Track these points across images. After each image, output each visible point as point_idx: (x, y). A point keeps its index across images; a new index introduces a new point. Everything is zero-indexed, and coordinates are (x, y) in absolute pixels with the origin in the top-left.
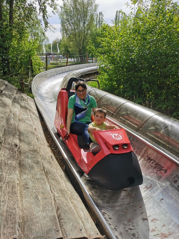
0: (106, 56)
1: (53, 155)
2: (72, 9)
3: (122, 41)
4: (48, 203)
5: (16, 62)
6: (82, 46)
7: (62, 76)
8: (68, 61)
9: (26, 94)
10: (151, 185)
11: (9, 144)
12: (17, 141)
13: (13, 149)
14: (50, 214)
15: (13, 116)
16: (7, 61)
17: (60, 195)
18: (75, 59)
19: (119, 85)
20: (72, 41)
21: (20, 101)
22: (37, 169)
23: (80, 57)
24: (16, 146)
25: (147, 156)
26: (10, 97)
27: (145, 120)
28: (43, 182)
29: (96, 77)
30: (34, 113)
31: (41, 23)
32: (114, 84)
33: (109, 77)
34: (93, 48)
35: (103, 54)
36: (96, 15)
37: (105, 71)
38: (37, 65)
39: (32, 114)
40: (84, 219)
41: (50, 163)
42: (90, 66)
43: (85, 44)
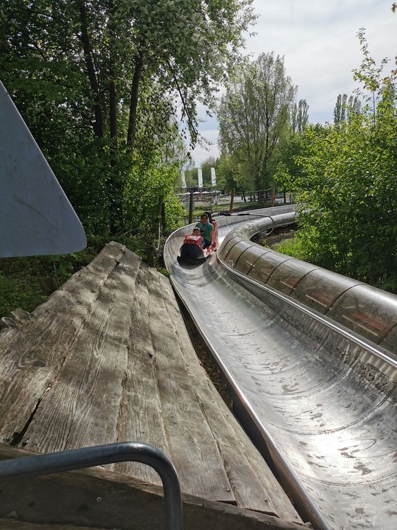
0: (315, 191)
1: (210, 381)
2: (243, 101)
3: (348, 163)
4: (210, 450)
5: (134, 210)
6: (261, 170)
8: (234, 202)
9: (156, 269)
11: (140, 352)
12: (150, 349)
13: (147, 360)
14: (214, 466)
15: (139, 307)
16: (120, 206)
17: (228, 444)
18: (246, 198)
19: (344, 251)
20: (241, 161)
21: (147, 281)
22: (185, 398)
23: (258, 193)
24: (151, 356)
26: (130, 273)
28: (198, 418)
29: (293, 235)
30: (171, 304)
31: (184, 135)
32: (333, 250)
33: (321, 233)
34: (287, 177)
35: (308, 187)
36: (292, 108)
37: (313, 222)
38: (172, 212)
39: (168, 306)
40: (271, 490)
41: (206, 392)
42: (279, 213)
43: (268, 166)
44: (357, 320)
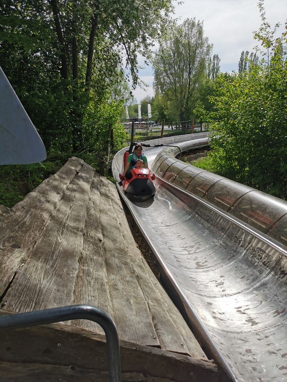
0: (223, 122)
1: (143, 258)
2: (172, 54)
3: (248, 102)
4: (142, 308)
5: (91, 134)
6: (185, 106)
7: (153, 152)
8: (164, 129)
9: (106, 178)
10: (285, 309)
11: (93, 238)
12: (100, 236)
13: (97, 244)
14: (145, 320)
15: (92, 205)
16: (80, 131)
17: (156, 304)
18: (173, 127)
19: (243, 166)
20: (170, 100)
21: (99, 186)
22: (125, 272)
23: (182, 124)
24: (101, 241)
25: (280, 269)
26: (87, 181)
27: (278, 217)
28: (134, 286)
29: (206, 154)
30: (117, 204)
31: (128, 79)
32: (235, 165)
33: (226, 153)
34: (203, 112)
35: (219, 119)
36: (208, 60)
37: (221, 145)
38: (119, 136)
39: (114, 204)
40: (186, 337)
41: (141, 267)
42: (197, 138)
43: (190, 104)
44: (251, 216)
